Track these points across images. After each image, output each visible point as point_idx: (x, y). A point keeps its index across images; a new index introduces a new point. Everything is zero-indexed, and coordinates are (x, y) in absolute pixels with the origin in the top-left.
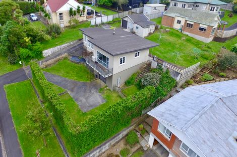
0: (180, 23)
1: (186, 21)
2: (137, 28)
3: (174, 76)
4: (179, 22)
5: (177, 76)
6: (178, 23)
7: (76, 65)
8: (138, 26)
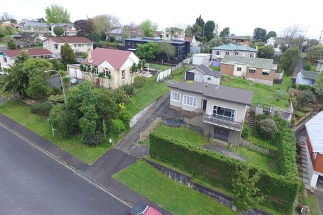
1: (248, 67)
2: (209, 79)
3: (285, 117)
4: (239, 69)
5: (288, 117)
7: (177, 129)
8: (210, 76)
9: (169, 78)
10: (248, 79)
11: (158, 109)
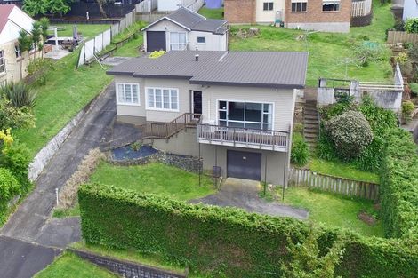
0: (271, 8)
2: (201, 40)
3: (386, 101)
4: (269, 6)
5: (393, 101)
6: (265, 8)
7: (141, 168)
8: (201, 34)
9: (107, 52)
10: (291, 25)
11: (91, 129)
